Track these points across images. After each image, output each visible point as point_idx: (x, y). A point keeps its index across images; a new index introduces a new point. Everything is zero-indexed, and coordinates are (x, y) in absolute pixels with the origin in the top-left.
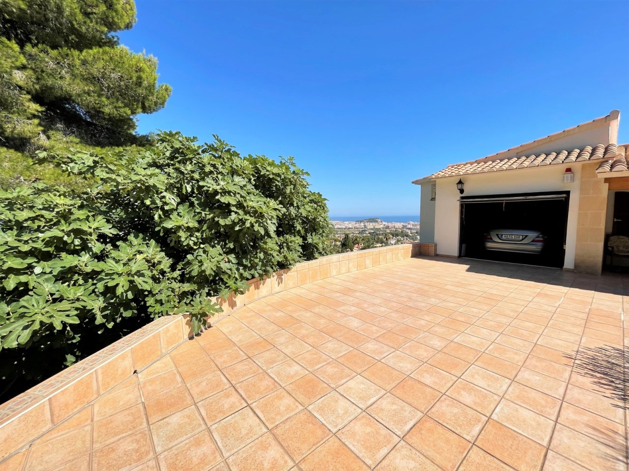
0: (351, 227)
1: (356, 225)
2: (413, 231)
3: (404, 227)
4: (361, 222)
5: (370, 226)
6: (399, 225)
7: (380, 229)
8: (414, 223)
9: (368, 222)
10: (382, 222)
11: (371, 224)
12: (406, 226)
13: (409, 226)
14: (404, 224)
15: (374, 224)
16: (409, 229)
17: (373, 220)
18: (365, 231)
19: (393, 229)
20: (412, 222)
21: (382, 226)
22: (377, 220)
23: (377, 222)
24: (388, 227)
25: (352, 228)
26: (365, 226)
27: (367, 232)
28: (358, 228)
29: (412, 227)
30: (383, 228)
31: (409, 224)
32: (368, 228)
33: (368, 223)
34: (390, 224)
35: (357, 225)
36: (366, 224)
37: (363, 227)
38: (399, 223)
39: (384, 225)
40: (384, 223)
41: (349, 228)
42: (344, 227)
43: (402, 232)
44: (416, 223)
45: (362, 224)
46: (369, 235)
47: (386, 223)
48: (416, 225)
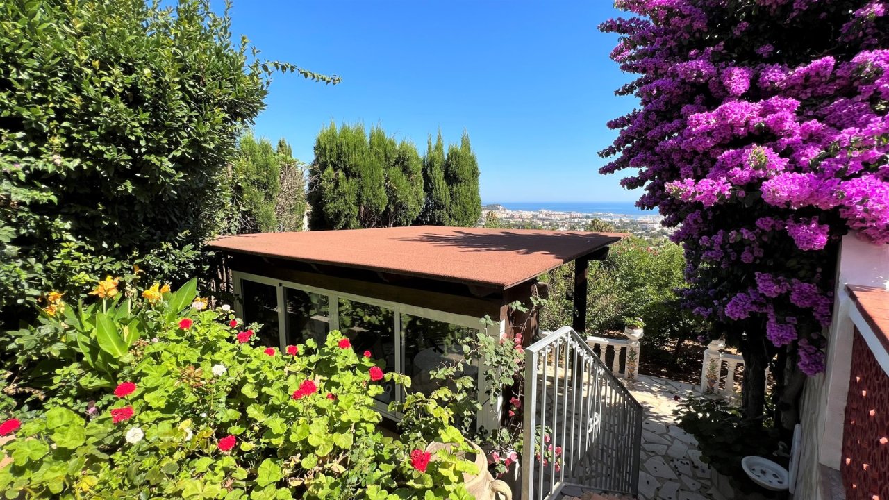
2: (546, 223)
3: (534, 216)
6: (527, 214)
8: (547, 212)
10: (504, 210)
12: (537, 215)
13: (541, 216)
14: (534, 213)
16: (541, 219)
20: (544, 211)
21: (504, 216)
22: (498, 207)
23: (498, 209)
24: (512, 217)
29: (544, 216)
30: (506, 218)
31: (541, 213)
34: (515, 213)
38: (527, 212)
39: (507, 214)
40: (507, 211)
43: (531, 223)
44: (550, 212)
48: (550, 215)
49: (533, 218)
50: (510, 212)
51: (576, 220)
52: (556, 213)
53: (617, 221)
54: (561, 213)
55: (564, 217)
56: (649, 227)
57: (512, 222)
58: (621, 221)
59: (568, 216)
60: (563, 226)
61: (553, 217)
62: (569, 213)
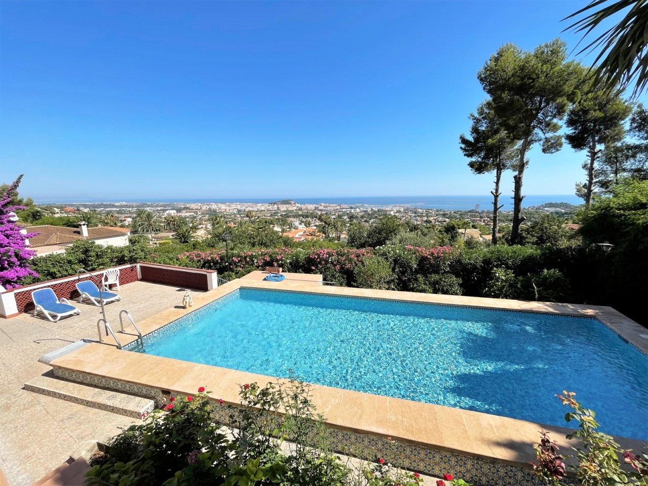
0: (263, 209)
1: (269, 207)
3: (316, 208)
4: (274, 204)
5: (283, 208)
6: (311, 207)
7: (293, 211)
9: (281, 204)
10: (295, 204)
11: (285, 206)
12: (318, 207)
13: (320, 208)
14: (317, 206)
15: (288, 206)
16: (321, 210)
17: (286, 202)
18: (277, 213)
19: (305, 211)
20: (323, 204)
21: (295, 208)
22: (291, 202)
23: (291, 204)
24: (300, 209)
25: (264, 211)
26: (278, 208)
27: (280, 215)
28: (271, 211)
29: (323, 208)
30: (296, 210)
31: (321, 205)
32: (281, 210)
34: (303, 206)
35: (270, 208)
36: (279, 206)
37: (276, 209)
38: (311, 205)
39: (297, 207)
40: (298, 205)
41: (262, 211)
42: (256, 209)
43: (312, 213)
44: (327, 205)
45: (276, 206)
46: (280, 217)
48: (327, 207)
49: (315, 209)
50: (299, 205)
51: (344, 210)
52: (332, 205)
53: (369, 210)
54: (334, 205)
55: (336, 208)
56: (388, 213)
57: (300, 213)
58: (372, 210)
59: (339, 208)
60: (335, 214)
61: (328, 208)
62: (339, 205)
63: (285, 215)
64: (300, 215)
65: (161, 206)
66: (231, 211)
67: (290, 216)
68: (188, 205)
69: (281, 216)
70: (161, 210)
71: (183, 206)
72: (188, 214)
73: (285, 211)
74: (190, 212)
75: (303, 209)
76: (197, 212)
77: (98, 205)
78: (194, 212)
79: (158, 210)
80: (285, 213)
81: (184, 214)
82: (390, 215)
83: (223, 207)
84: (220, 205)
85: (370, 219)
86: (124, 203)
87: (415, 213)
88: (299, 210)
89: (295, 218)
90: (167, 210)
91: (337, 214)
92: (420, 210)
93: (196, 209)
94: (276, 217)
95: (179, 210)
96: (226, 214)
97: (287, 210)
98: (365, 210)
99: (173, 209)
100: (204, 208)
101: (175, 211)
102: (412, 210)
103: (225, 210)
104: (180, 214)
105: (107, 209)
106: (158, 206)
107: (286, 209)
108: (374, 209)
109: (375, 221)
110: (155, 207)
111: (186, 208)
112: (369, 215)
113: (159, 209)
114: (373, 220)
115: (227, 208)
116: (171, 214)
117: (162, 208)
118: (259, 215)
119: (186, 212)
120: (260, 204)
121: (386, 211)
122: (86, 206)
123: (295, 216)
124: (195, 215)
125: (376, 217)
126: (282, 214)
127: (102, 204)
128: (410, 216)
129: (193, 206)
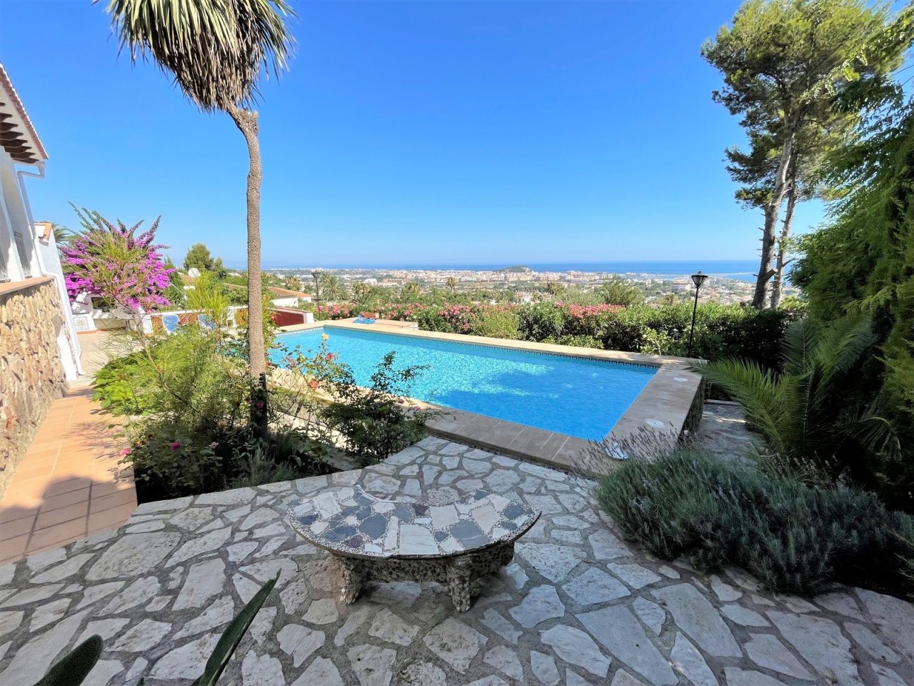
0: (484, 278)
1: (493, 276)
3: (562, 278)
4: (500, 271)
5: (513, 277)
6: (554, 276)
7: (526, 281)
8: (576, 273)
9: (511, 271)
10: (531, 271)
11: (515, 275)
12: (564, 277)
13: (568, 278)
14: (563, 275)
15: (519, 274)
16: (568, 281)
17: (517, 269)
18: (503, 284)
19: (545, 282)
20: (573, 272)
21: (530, 278)
22: (524, 268)
23: (524, 271)
24: (538, 279)
25: (486, 281)
26: (506, 277)
27: (506, 287)
28: (495, 281)
29: (572, 278)
30: (532, 280)
31: (569, 274)
32: (510, 280)
33: (512, 273)
34: (542, 275)
35: (495, 277)
36: (508, 275)
37: (503, 279)
38: (554, 274)
39: (533, 276)
40: (534, 273)
41: (482, 281)
42: (475, 279)
44: (580, 273)
45: (502, 275)
46: (507, 290)
47: (537, 273)
48: (578, 276)
49: (560, 280)
51: (605, 282)
52: (587, 274)
53: (648, 282)
54: (591, 274)
55: (593, 279)
56: (680, 287)
57: (537, 284)
59: (597, 277)
61: (581, 279)
62: (600, 274)
63: (514, 287)
64: (535, 288)
65: (360, 274)
66: (442, 281)
67: (521, 290)
68: (391, 273)
69: (508, 288)
70: (360, 278)
71: (385, 274)
72: (390, 284)
73: (515, 282)
74: (393, 281)
75: (541, 279)
76: (401, 281)
77: (295, 271)
78: (398, 282)
79: (356, 279)
80: (514, 285)
81: (385, 284)
82: (683, 290)
83: (433, 275)
84: (429, 272)
85: (647, 296)
86: (321, 269)
87: (731, 289)
88: (535, 281)
89: (528, 291)
90: (366, 278)
91: (593, 287)
92: (740, 284)
93: (400, 278)
94: (501, 290)
95: (380, 279)
96: (436, 285)
97: (519, 281)
98: (642, 281)
99: (374, 277)
100: (410, 277)
101: (375, 280)
102: (725, 283)
103: (436, 279)
104: (381, 284)
105: (304, 276)
106: (357, 273)
107: (516, 279)
108: (657, 280)
109: (656, 299)
110: (354, 274)
111: (388, 276)
112: (646, 289)
113: (358, 276)
114: (651, 297)
115: (438, 276)
116: (370, 283)
117: (361, 276)
118: (479, 287)
119: (389, 281)
120: (482, 272)
121: (678, 284)
122: (282, 272)
123: (526, 290)
124: (398, 285)
125: (657, 293)
126: (510, 286)
127: (298, 271)
128: (720, 293)
129: (397, 274)
